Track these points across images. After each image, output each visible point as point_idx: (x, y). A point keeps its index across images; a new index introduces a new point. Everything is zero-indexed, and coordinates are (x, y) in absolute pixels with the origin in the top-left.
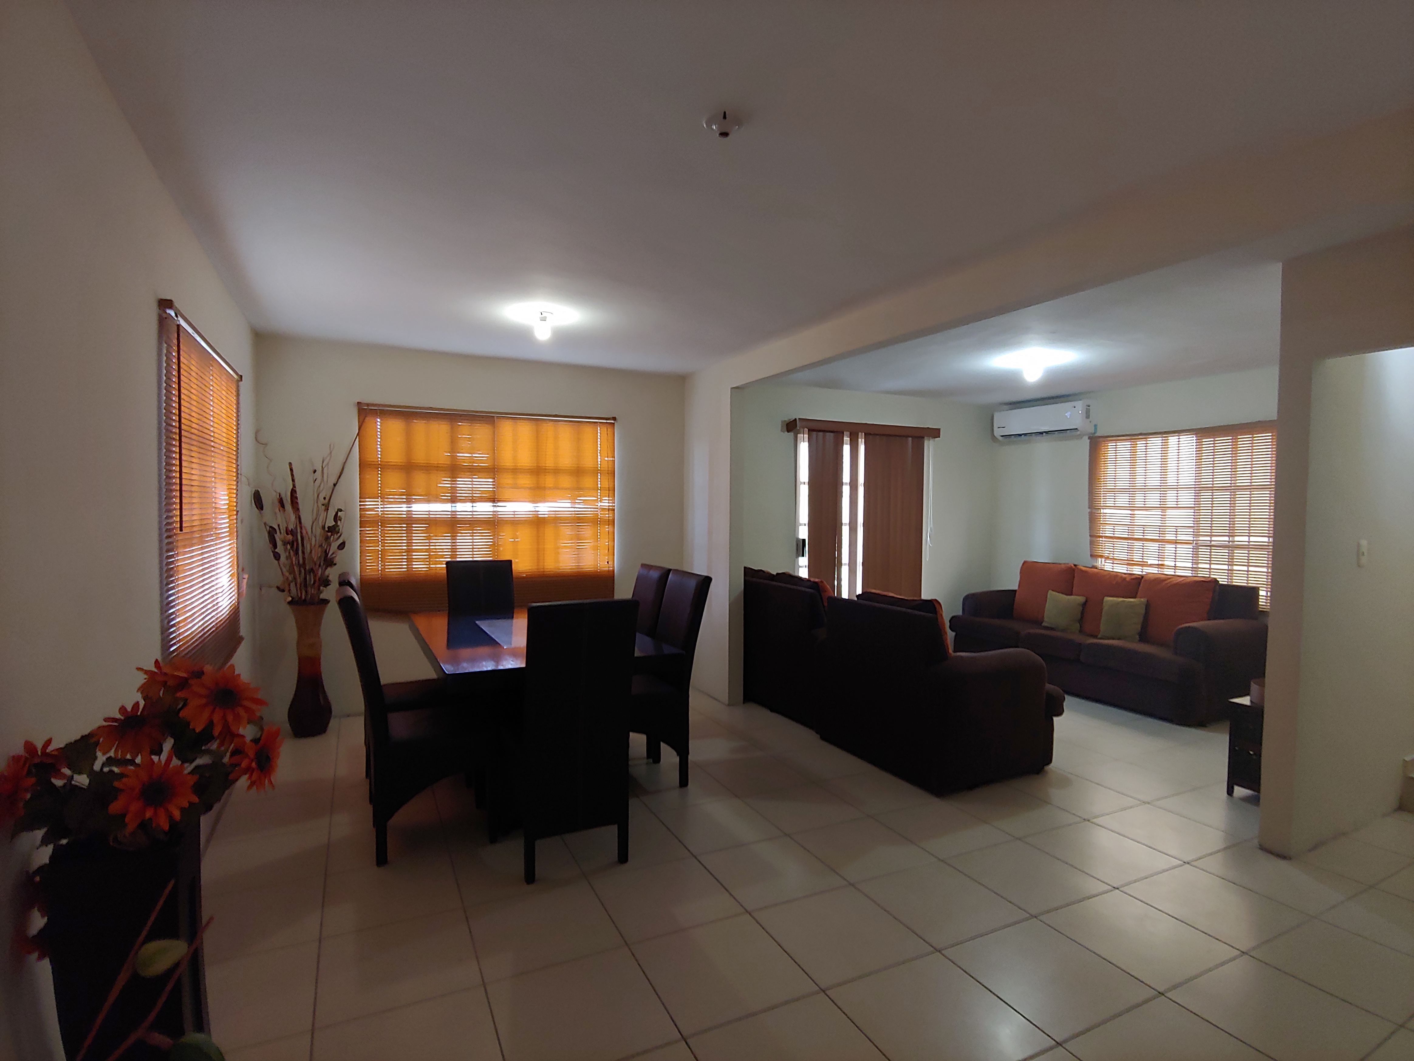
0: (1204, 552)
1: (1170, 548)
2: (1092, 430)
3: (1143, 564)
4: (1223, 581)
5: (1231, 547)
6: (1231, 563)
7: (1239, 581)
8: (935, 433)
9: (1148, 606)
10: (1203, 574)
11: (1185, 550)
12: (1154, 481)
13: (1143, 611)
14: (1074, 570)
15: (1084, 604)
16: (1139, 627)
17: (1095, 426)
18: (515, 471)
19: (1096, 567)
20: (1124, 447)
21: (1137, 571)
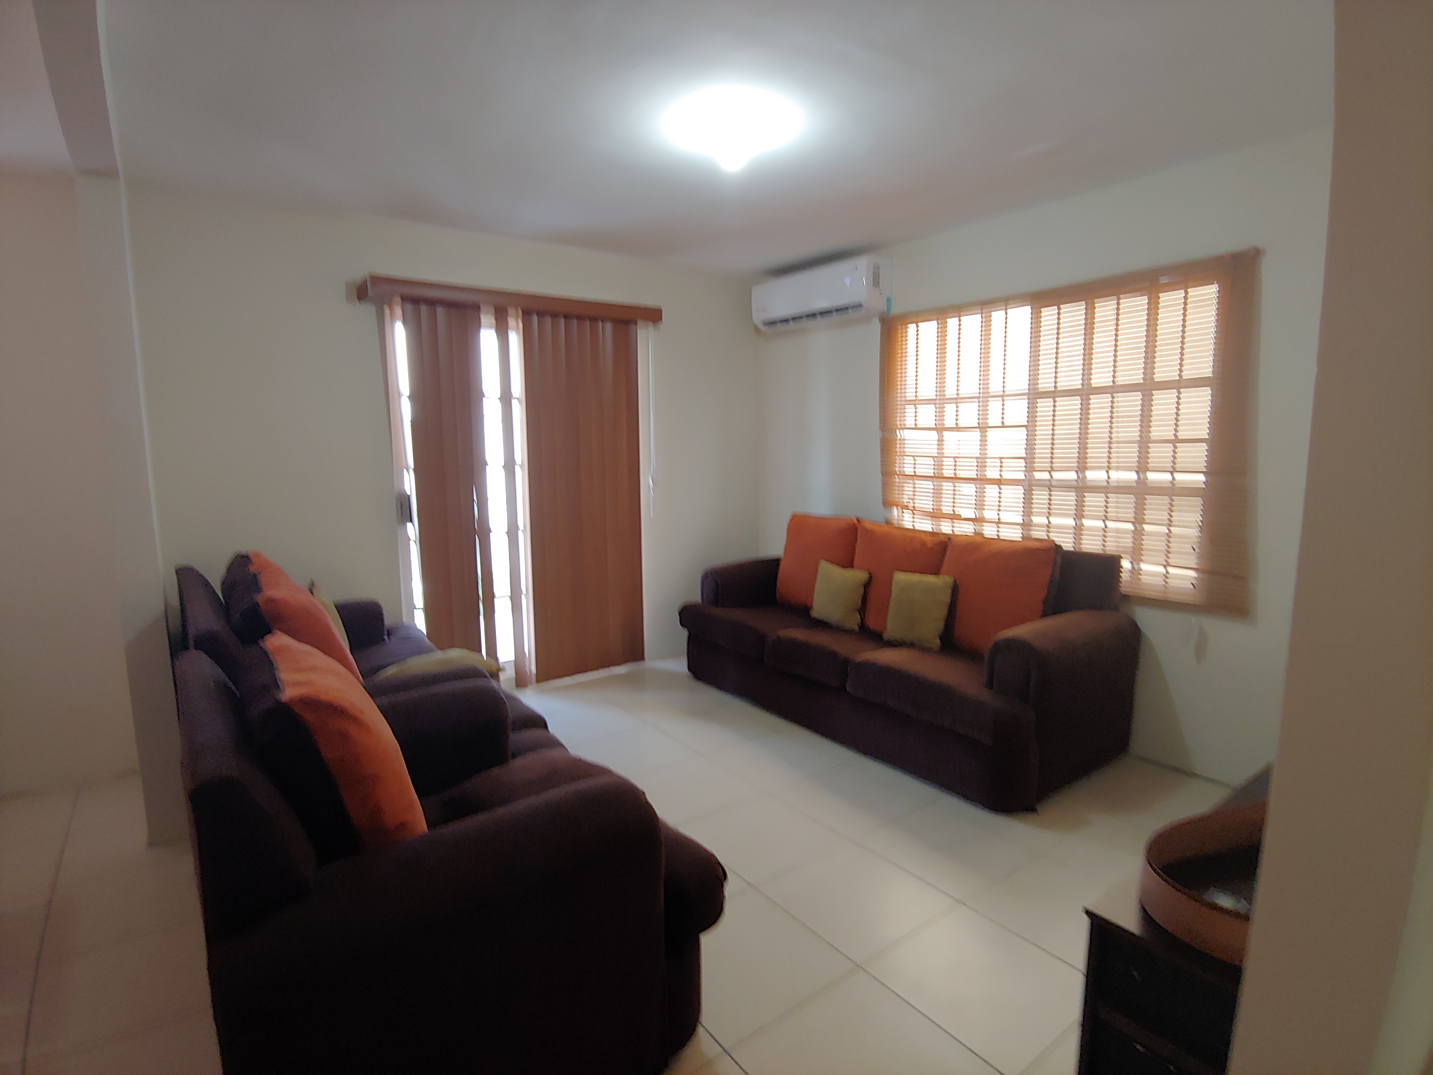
0: (1040, 496)
1: (991, 491)
2: (883, 306)
3: (955, 517)
4: (1067, 544)
5: (1081, 488)
6: (1079, 514)
7: (1091, 545)
8: (654, 316)
9: (955, 590)
10: (1039, 534)
11: (1014, 495)
12: (970, 386)
13: (947, 598)
14: (856, 528)
15: (867, 585)
16: (941, 625)
17: (889, 300)
19: (888, 522)
20: (929, 328)
21: (946, 528)
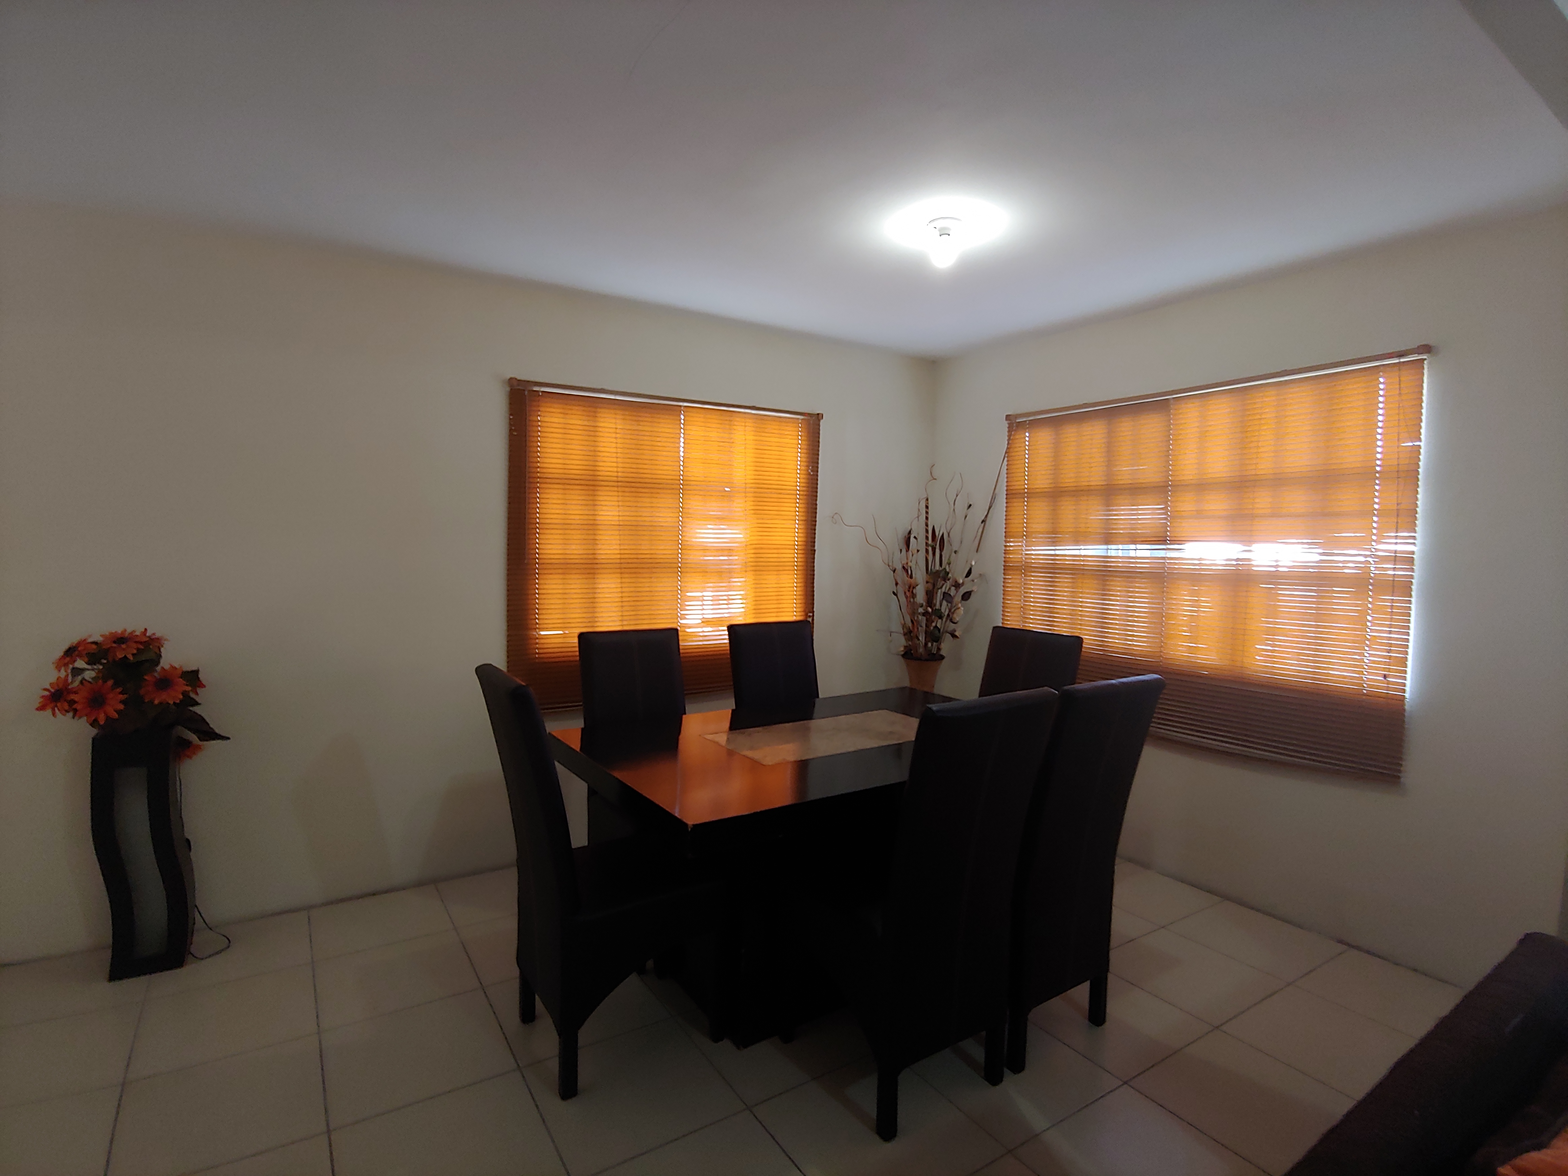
18: (1202, 486)
